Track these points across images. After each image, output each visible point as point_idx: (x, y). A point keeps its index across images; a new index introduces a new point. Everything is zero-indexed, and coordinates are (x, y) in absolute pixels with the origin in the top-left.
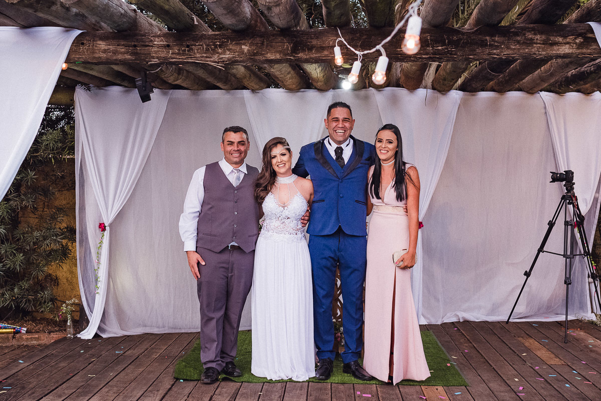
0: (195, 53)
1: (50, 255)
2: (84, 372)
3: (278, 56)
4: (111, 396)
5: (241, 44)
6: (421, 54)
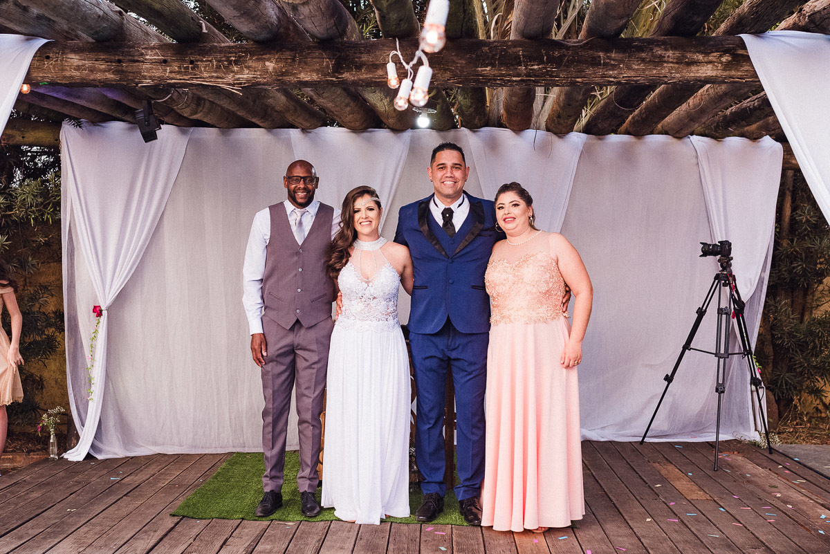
0: (201, 72)
1: (29, 349)
2: (62, 505)
3: (315, 77)
4: (90, 538)
5: (264, 60)
6: (509, 75)
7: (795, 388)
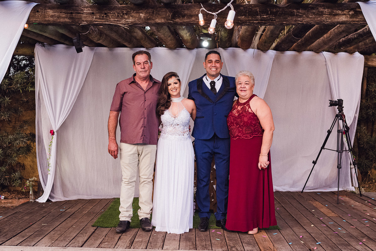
0: (110, 18)
1: (19, 151)
2: (40, 222)
3: (163, 21)
4: (56, 237)
5: (139, 13)
6: (253, 20)
7: (369, 167)
